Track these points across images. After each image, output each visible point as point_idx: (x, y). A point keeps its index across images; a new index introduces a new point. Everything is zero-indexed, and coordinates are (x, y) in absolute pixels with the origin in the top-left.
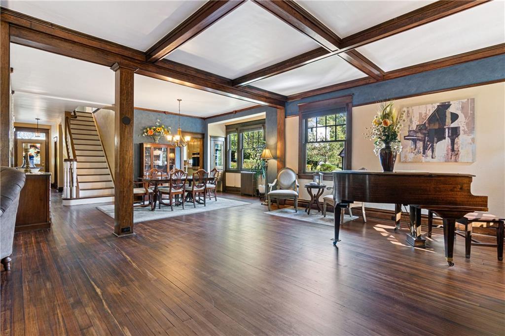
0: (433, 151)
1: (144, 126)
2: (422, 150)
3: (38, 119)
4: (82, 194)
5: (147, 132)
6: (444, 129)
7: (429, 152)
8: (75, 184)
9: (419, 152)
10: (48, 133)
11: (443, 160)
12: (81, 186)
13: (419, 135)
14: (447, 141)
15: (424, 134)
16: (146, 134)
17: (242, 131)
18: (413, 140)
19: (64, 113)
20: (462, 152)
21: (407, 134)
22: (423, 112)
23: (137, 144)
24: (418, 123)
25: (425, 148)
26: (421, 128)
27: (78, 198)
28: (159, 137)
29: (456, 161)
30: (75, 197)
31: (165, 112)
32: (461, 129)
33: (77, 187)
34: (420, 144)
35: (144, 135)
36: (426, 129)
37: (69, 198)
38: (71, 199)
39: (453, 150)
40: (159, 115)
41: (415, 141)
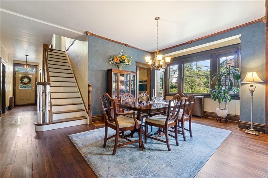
1: (110, 54)
3: (26, 55)
4: (55, 117)
5: (113, 60)
8: (48, 108)
10: (37, 68)
12: (55, 109)
16: (112, 61)
17: (183, 62)
19: (43, 45)
23: (104, 71)
27: (51, 123)
28: (122, 65)
30: (48, 121)
31: (126, 45)
33: (50, 111)
35: (110, 63)
37: (42, 123)
38: (44, 123)
40: (121, 46)
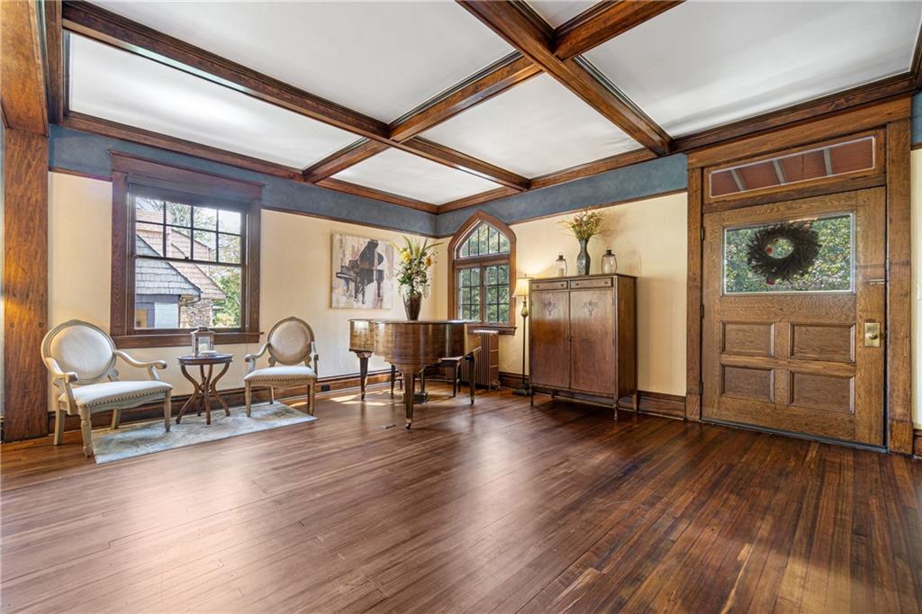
0: (363, 295)
2: (353, 294)
6: (372, 271)
7: (360, 296)
9: (350, 296)
11: (371, 306)
13: (352, 273)
14: (374, 285)
15: (357, 273)
18: (345, 279)
20: (385, 299)
21: (339, 271)
22: (356, 245)
24: (351, 259)
25: (357, 292)
26: (354, 265)
29: (381, 308)
32: (385, 273)
34: (352, 285)
36: (358, 267)
39: (379, 295)
41: (347, 280)
